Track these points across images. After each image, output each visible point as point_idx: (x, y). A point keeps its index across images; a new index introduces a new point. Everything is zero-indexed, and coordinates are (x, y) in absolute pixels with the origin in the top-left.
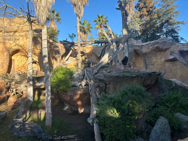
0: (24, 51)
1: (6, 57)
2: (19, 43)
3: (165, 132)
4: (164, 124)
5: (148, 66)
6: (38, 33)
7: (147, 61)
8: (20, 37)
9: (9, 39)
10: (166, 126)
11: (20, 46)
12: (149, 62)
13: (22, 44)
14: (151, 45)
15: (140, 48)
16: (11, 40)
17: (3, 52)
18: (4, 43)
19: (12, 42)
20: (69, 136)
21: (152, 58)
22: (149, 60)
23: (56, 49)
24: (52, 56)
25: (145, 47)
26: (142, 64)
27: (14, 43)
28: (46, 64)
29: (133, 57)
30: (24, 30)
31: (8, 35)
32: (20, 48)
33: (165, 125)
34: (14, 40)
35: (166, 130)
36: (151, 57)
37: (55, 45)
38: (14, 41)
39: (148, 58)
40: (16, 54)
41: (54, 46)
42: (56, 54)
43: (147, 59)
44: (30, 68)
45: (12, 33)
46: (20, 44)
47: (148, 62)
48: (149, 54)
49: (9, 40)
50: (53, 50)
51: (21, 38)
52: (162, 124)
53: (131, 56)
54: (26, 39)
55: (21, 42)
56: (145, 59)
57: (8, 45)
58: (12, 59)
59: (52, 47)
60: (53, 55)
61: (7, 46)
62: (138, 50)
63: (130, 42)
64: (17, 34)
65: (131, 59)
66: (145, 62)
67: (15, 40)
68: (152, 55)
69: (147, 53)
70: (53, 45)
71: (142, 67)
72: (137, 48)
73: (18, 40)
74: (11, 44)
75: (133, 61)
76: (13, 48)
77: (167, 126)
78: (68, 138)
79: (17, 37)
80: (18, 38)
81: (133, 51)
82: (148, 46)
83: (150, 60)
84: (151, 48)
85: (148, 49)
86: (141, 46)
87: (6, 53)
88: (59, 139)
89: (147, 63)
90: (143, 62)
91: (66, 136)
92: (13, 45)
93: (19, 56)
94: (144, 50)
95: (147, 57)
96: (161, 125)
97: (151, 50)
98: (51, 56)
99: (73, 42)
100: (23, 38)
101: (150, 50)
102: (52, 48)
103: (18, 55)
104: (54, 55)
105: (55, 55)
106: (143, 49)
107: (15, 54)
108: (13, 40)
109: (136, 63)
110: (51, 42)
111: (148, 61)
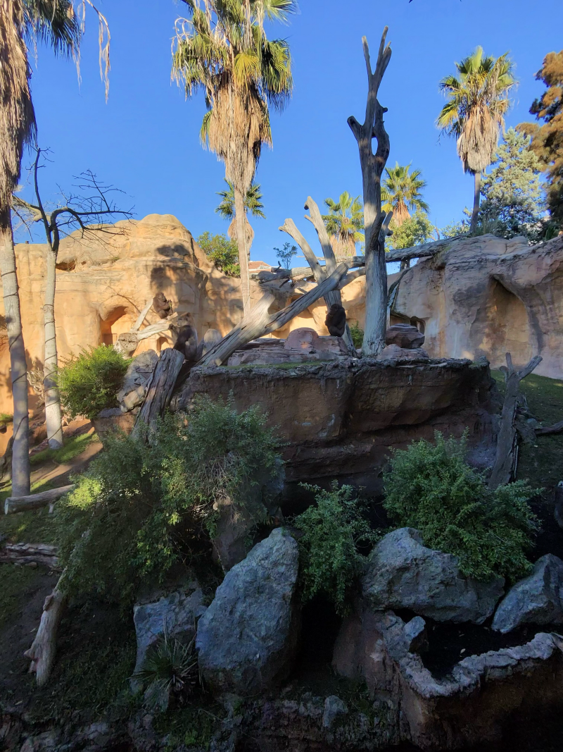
0: (135, 310)
1: (89, 329)
2: (121, 289)
3: (267, 591)
4: (272, 558)
5: (545, 338)
6: (167, 256)
7: (542, 319)
8: (124, 273)
9: (98, 280)
10: (280, 567)
11: (123, 297)
12: (547, 320)
13: (129, 292)
14: (548, 253)
15: (509, 270)
16: (101, 284)
17: (82, 316)
18: (85, 293)
19: (103, 288)
20: (42, 547)
21: (556, 305)
22: (545, 313)
23: (232, 296)
24: (223, 318)
25: (525, 261)
26: (524, 331)
27: (110, 291)
28: (13, 341)
29: (488, 305)
30: (133, 253)
31: (95, 272)
32: (123, 302)
33: (275, 564)
34: (108, 281)
35: (274, 585)
36: (553, 303)
37: (229, 285)
38: (109, 285)
39: (543, 304)
40: (120, 320)
41: (226, 289)
42: (232, 311)
43: (540, 308)
44: (48, 353)
45: (108, 264)
46: (122, 293)
47: (545, 322)
48: (545, 290)
49: (98, 282)
50: (226, 300)
51: (125, 275)
52: (267, 558)
53: (482, 301)
54: (138, 277)
55: (126, 288)
56: (532, 311)
57: (95, 298)
58: (113, 332)
59: (222, 292)
60: (226, 316)
61: (92, 300)
62: (501, 276)
63: (477, 247)
64: (117, 265)
65: (483, 315)
66: (535, 324)
67: (110, 283)
68: (556, 292)
69: (533, 286)
70: (223, 285)
71: (525, 343)
72: (498, 270)
73: (119, 280)
74: (100, 293)
75: (493, 320)
76: (106, 303)
77: (282, 569)
78: (37, 551)
79: (116, 274)
80: (118, 277)
81: (486, 281)
82: (536, 256)
83: (549, 315)
84: (547, 265)
85: (539, 269)
86: (510, 260)
87: (90, 316)
88: (17, 548)
89: (540, 325)
90: (527, 321)
91: (35, 546)
92: (107, 295)
93: (127, 323)
94: (525, 276)
95: (540, 302)
96: (263, 562)
97: (550, 272)
98: (218, 319)
99: (289, 269)
100: (132, 275)
101: (543, 273)
102: (223, 296)
103: (124, 322)
104: (228, 315)
105: (231, 314)
106: (519, 273)
107: (117, 319)
108: (106, 283)
109: (505, 326)
110: (216, 279)
111: (543, 317)
